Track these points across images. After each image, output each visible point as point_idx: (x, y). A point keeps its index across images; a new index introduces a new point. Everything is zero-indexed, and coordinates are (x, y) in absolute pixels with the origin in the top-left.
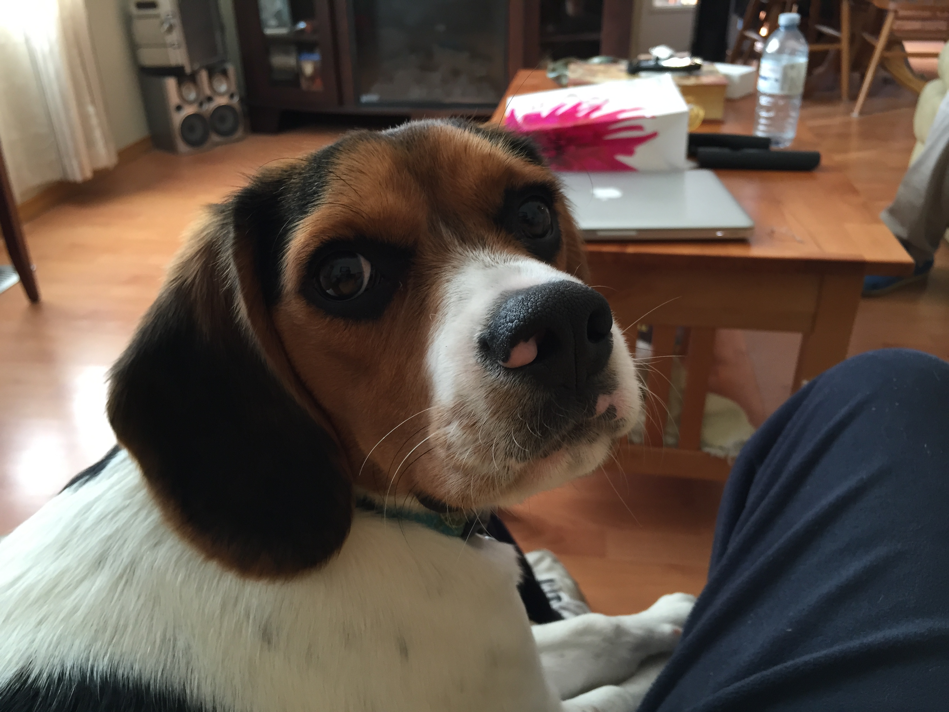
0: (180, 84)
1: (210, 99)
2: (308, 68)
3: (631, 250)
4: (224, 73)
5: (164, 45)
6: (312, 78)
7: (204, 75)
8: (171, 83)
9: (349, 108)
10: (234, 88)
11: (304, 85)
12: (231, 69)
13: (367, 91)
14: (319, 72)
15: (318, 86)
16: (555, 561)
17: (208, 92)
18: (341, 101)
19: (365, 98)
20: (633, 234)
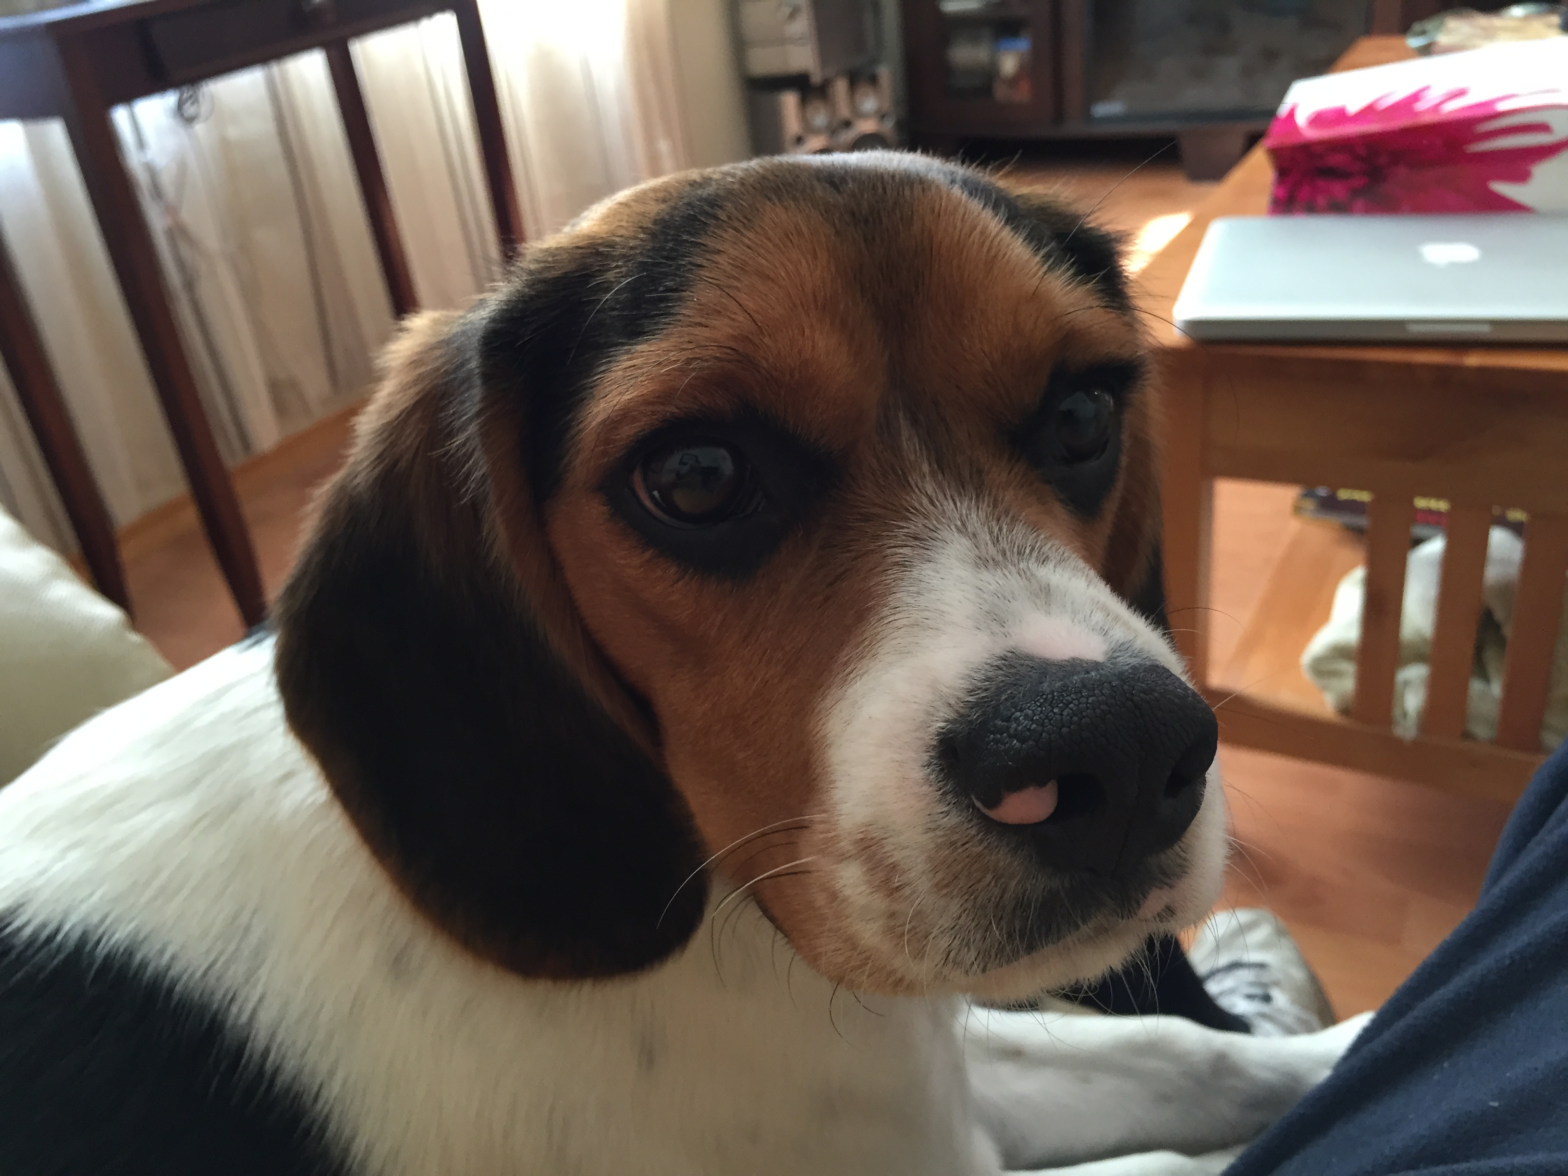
0: (804, 102)
1: (847, 124)
2: (1009, 64)
3: (1473, 360)
4: (873, 80)
5: (783, 41)
6: (1013, 82)
7: (841, 87)
8: (789, 101)
9: (1073, 128)
10: (887, 105)
11: (1001, 93)
12: (886, 73)
13: (1104, 96)
14: (1026, 70)
15: (1023, 94)
16: (1280, 932)
17: (844, 111)
18: (1059, 116)
19: (1102, 109)
20: (1486, 329)
